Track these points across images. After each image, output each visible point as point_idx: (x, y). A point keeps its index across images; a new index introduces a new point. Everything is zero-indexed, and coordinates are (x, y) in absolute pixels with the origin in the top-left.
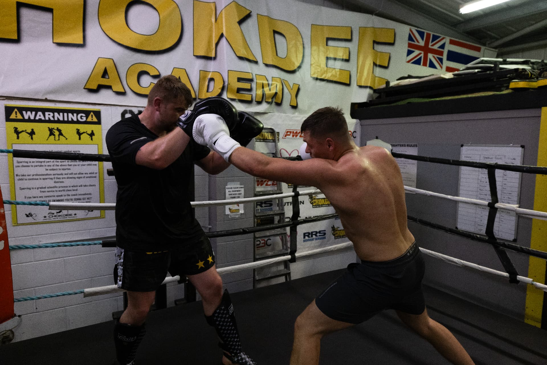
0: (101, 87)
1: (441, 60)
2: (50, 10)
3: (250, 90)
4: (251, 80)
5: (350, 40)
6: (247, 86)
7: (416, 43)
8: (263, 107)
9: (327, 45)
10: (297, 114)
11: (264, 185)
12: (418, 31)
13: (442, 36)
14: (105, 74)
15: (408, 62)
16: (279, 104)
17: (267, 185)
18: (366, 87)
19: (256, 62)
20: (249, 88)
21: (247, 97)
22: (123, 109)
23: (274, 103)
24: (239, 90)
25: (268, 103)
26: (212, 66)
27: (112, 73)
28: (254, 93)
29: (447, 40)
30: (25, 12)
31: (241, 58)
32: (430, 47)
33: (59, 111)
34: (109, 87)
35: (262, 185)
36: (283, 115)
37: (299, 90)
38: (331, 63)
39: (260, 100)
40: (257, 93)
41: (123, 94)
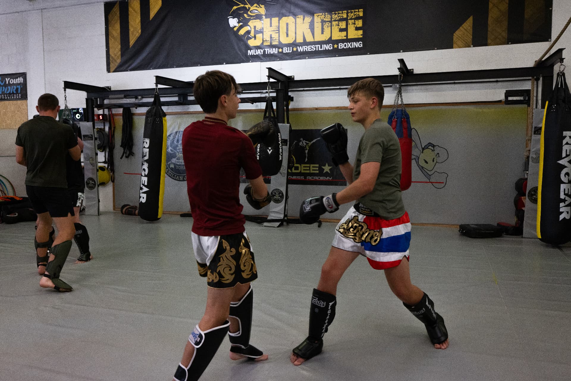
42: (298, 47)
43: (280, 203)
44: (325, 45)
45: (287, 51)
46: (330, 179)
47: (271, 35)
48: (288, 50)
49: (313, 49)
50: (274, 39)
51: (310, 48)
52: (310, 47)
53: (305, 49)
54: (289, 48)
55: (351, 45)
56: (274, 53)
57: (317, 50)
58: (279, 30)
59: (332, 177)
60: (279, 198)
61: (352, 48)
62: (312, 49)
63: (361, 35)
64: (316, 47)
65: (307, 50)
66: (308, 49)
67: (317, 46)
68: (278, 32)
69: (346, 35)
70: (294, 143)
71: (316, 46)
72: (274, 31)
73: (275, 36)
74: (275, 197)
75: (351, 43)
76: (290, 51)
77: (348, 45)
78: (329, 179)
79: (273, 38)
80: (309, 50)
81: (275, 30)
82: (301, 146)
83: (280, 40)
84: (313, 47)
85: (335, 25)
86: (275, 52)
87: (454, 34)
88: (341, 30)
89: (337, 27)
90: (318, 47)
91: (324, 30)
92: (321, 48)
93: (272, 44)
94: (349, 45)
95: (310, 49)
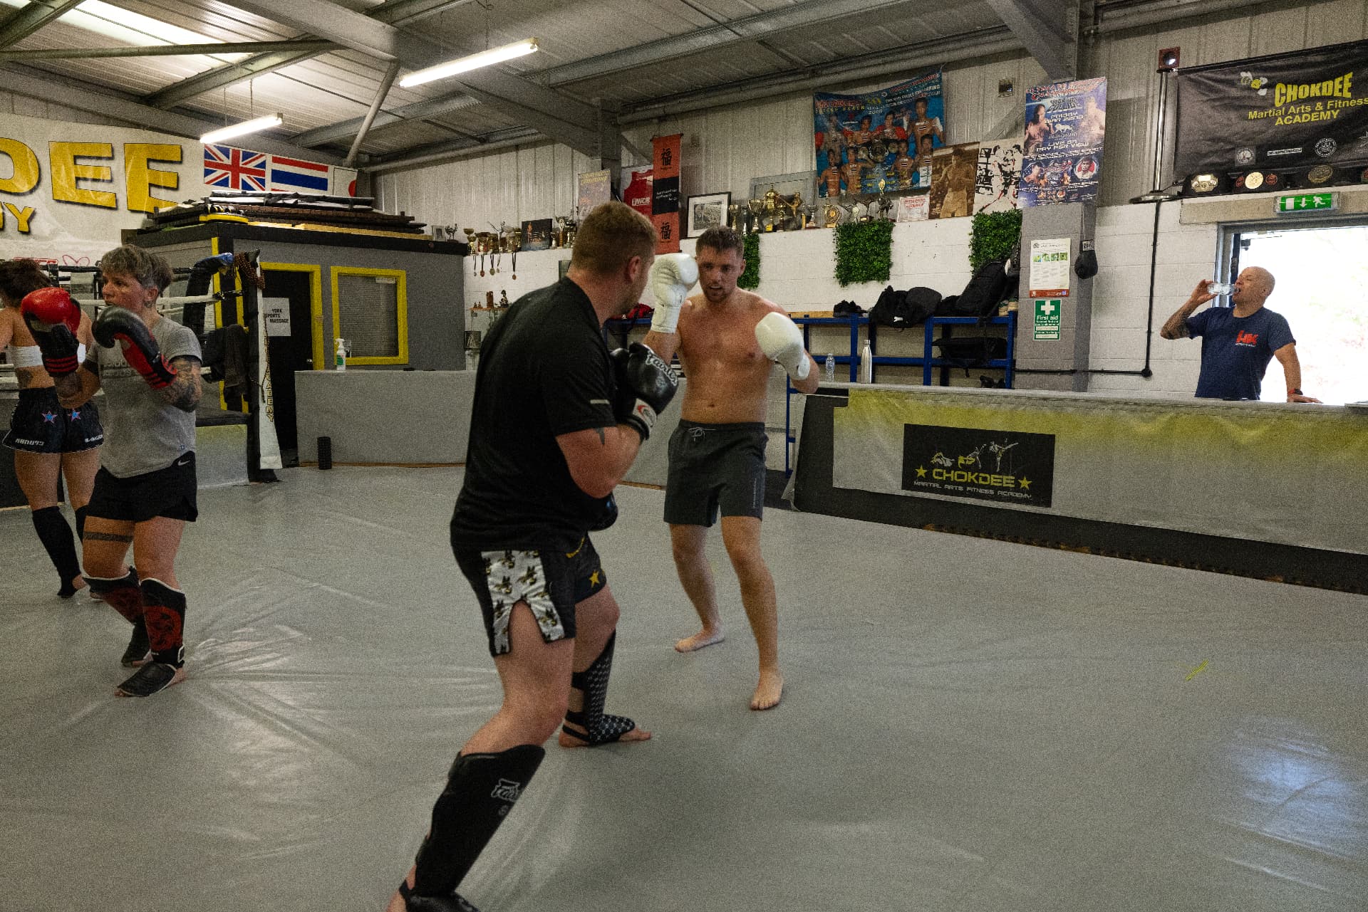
1: (262, 182)
5: (111, 158)
7: (218, 161)
9: (75, 163)
10: (31, 240)
12: (218, 148)
13: (259, 153)
15: (208, 183)
16: (3, 229)
18: (141, 212)
29: (268, 158)
32: (241, 165)
36: (8, 241)
37: (34, 214)
38: (82, 184)
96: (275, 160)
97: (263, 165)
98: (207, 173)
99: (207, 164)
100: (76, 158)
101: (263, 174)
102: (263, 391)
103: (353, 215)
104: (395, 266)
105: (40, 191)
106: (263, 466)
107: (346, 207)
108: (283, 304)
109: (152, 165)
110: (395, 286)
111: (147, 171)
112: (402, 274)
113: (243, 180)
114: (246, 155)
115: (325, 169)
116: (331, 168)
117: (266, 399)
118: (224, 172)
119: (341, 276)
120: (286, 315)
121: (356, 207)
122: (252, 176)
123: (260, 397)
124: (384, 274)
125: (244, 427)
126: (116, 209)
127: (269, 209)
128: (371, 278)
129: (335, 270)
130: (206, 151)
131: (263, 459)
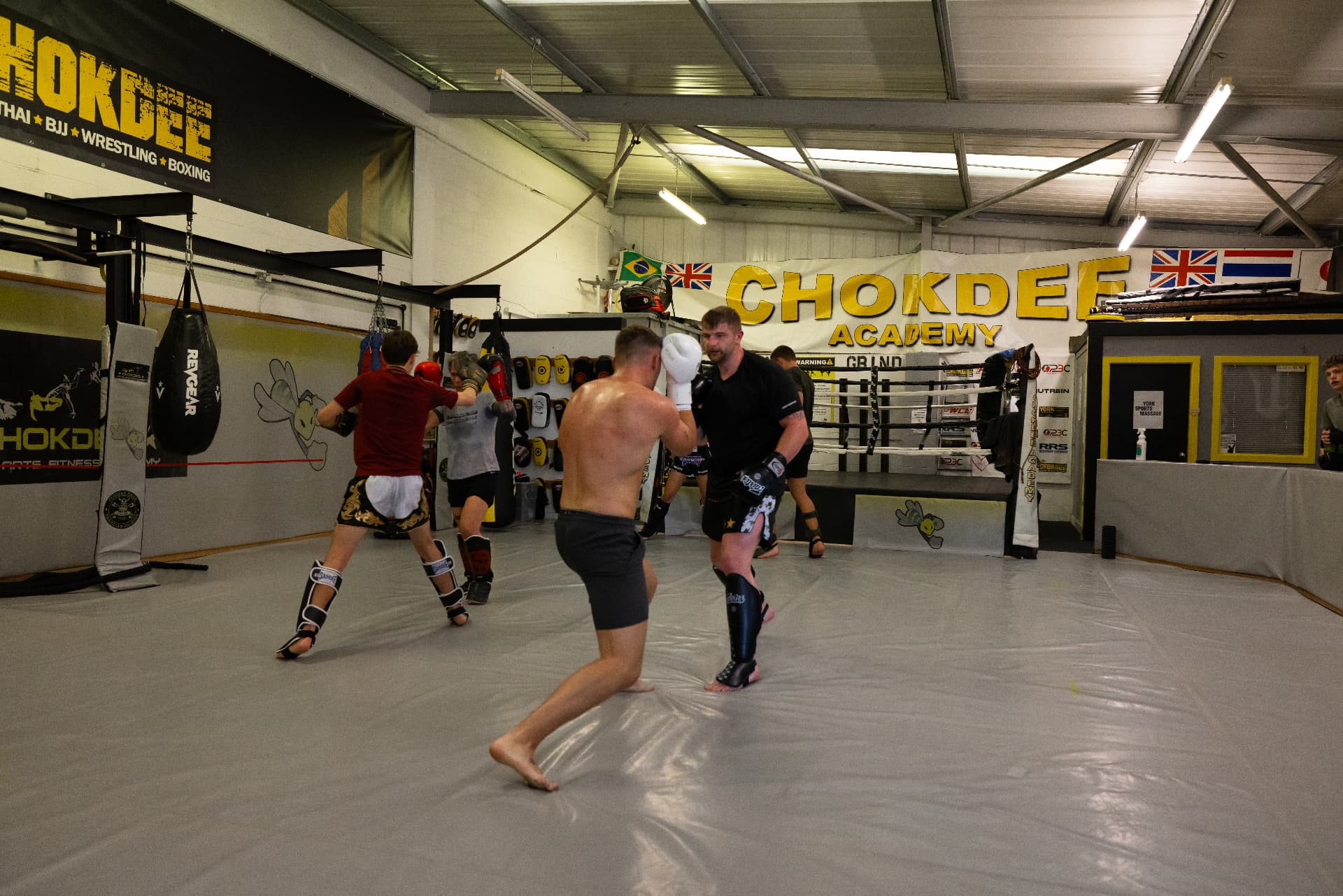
0: (838, 343)
1: (1211, 277)
2: (813, 301)
3: (941, 336)
4: (941, 328)
5: (1067, 277)
6: (937, 333)
7: (1167, 264)
8: (955, 348)
9: (1037, 285)
11: (957, 412)
12: (1167, 252)
13: (1211, 250)
14: (841, 334)
15: (1153, 287)
16: (972, 345)
17: (959, 412)
18: (1083, 320)
19: (949, 314)
20: (940, 334)
21: (938, 341)
22: (848, 356)
23: (966, 344)
24: (931, 337)
25: (960, 344)
26: (914, 320)
27: (845, 333)
28: (944, 338)
29: (1221, 253)
30: (802, 305)
31: (933, 313)
32: (1189, 265)
33: (812, 359)
34: (843, 342)
35: (955, 412)
36: (978, 353)
37: (998, 332)
38: (1041, 301)
39: (951, 343)
40: (947, 337)
41: (852, 346)
42: (83, 130)
43: (131, 525)
44: (142, 150)
45: (55, 128)
46: (156, 462)
47: (13, 68)
48: (57, 126)
49: (118, 150)
50: (21, 82)
51: (111, 145)
52: (110, 142)
53: (100, 143)
54: (60, 123)
55: (191, 170)
56: (20, 120)
57: (125, 154)
58: (35, 64)
59: (159, 459)
60: (129, 513)
61: (192, 177)
62: (114, 147)
63: (208, 157)
64: (123, 147)
65: (103, 147)
66: (105, 144)
67: (126, 145)
68: (32, 67)
69: (182, 146)
70: (79, 373)
71: (123, 144)
72: (21, 60)
73: (24, 75)
74: (116, 513)
75: (190, 166)
76: (63, 131)
77: (186, 169)
78: (154, 463)
79: (18, 78)
80: (108, 148)
81: (25, 59)
82: (94, 381)
83: (39, 93)
84: (118, 144)
85: (162, 113)
86: (23, 117)
87: (329, 211)
88: (174, 131)
89: (166, 120)
90: (128, 149)
91: (141, 115)
92: (134, 153)
93: (17, 94)
94: (188, 169)
95: (110, 147)
96: (1228, 254)
97: (1214, 261)
98: (1153, 277)
99: (1153, 268)
100: (1038, 280)
101: (1213, 269)
102: (1022, 473)
103: (1265, 300)
104: (1305, 352)
105: (1007, 312)
106: (1015, 542)
107: (1257, 292)
108: (1157, 397)
109: (1102, 278)
110: (1304, 375)
111: (1097, 283)
112: (1313, 362)
113: (1190, 278)
114: (1195, 254)
115: (1290, 254)
116: (1296, 252)
117: (1025, 482)
118: (1170, 273)
119: (1227, 367)
120: (1159, 407)
121: (1269, 291)
122: (1201, 274)
123: (1020, 478)
124: (1286, 361)
125: (1004, 504)
126: (1066, 320)
127: (1167, 304)
128: (1273, 367)
129: (1219, 360)
130: (1154, 257)
131: (1016, 535)
